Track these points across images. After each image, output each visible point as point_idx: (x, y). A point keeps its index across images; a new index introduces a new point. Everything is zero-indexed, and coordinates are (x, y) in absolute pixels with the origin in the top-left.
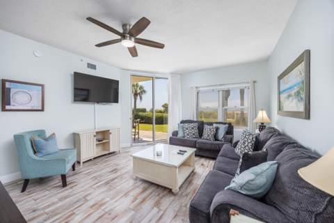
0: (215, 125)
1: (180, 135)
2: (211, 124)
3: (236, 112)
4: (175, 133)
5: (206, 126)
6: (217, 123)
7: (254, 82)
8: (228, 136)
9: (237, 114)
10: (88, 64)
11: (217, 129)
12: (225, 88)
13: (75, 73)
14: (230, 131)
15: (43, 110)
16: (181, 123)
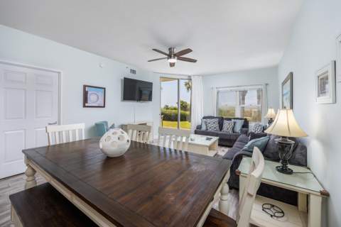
0: (233, 120)
1: (204, 128)
2: (230, 119)
3: (253, 110)
4: (199, 127)
5: (225, 122)
6: (235, 119)
7: (267, 84)
8: (244, 129)
9: (255, 112)
10: (131, 70)
11: (235, 123)
12: (242, 89)
13: (125, 78)
14: (246, 125)
15: (104, 107)
16: (204, 118)
